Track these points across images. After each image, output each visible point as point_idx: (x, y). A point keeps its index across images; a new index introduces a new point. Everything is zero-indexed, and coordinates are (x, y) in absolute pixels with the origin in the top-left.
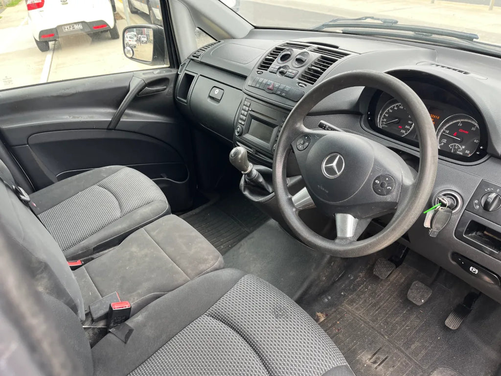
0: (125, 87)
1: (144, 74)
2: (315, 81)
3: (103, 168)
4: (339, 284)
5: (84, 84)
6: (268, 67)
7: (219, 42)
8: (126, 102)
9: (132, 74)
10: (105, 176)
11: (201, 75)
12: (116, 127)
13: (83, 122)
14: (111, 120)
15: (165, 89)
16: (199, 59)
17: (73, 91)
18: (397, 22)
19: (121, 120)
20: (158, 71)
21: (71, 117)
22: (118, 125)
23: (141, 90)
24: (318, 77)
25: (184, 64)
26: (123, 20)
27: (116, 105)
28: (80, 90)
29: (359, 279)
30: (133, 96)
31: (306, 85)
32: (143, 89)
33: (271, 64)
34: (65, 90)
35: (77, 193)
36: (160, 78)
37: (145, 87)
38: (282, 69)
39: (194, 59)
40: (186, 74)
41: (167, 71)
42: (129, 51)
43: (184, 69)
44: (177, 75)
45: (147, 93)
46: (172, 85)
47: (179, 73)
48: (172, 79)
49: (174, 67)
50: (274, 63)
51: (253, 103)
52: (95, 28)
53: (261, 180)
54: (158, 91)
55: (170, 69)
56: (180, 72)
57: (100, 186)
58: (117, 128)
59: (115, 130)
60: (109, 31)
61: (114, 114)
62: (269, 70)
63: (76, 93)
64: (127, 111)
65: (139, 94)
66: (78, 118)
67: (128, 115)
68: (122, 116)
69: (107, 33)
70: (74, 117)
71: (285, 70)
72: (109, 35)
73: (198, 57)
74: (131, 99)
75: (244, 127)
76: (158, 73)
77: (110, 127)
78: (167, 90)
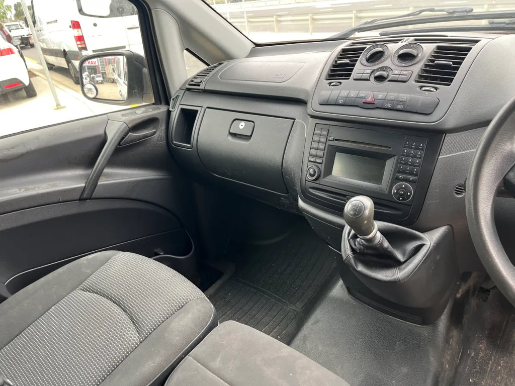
0: (99, 136)
1: (123, 115)
2: (451, 80)
3: (84, 260)
4: (462, 367)
5: (37, 138)
6: (350, 75)
7: (221, 64)
8: (104, 157)
9: (107, 118)
10: (89, 271)
11: (208, 108)
12: (92, 195)
13: (43, 195)
14: (84, 185)
15: (155, 133)
16: (202, 87)
17: (21, 150)
18: (472, 10)
19: (99, 183)
20: (143, 109)
21: (23, 190)
22: (95, 191)
23: (123, 138)
24: (454, 74)
25: (177, 97)
26: (37, 77)
27: (90, 162)
28: (32, 147)
29: (482, 354)
30: (114, 147)
31: (436, 89)
32: (126, 136)
33: (352, 70)
34: (8, 149)
35: (49, 309)
36: (147, 118)
37: (127, 133)
38: (377, 74)
39: (192, 88)
40: (182, 110)
41: (154, 109)
42: (90, 90)
43: (178, 103)
44: (169, 113)
45: (132, 141)
46: (163, 127)
47: (170, 109)
48: (163, 118)
49: (161, 104)
50: (355, 68)
51: (332, 129)
52: (7, 87)
53: (386, 244)
54: (146, 136)
55: (155, 106)
56: (172, 108)
57: (85, 290)
58: (94, 195)
59: (90, 199)
60: (23, 89)
61: (87, 176)
62: (351, 77)
63: (27, 152)
64: (106, 170)
65: (121, 143)
66: (34, 189)
67: (108, 176)
68: (100, 178)
69: (22, 91)
70: (27, 190)
71: (384, 73)
72: (24, 93)
73: (199, 85)
74: (111, 153)
75: (322, 167)
76: (143, 113)
77: (85, 196)
78: (158, 133)
